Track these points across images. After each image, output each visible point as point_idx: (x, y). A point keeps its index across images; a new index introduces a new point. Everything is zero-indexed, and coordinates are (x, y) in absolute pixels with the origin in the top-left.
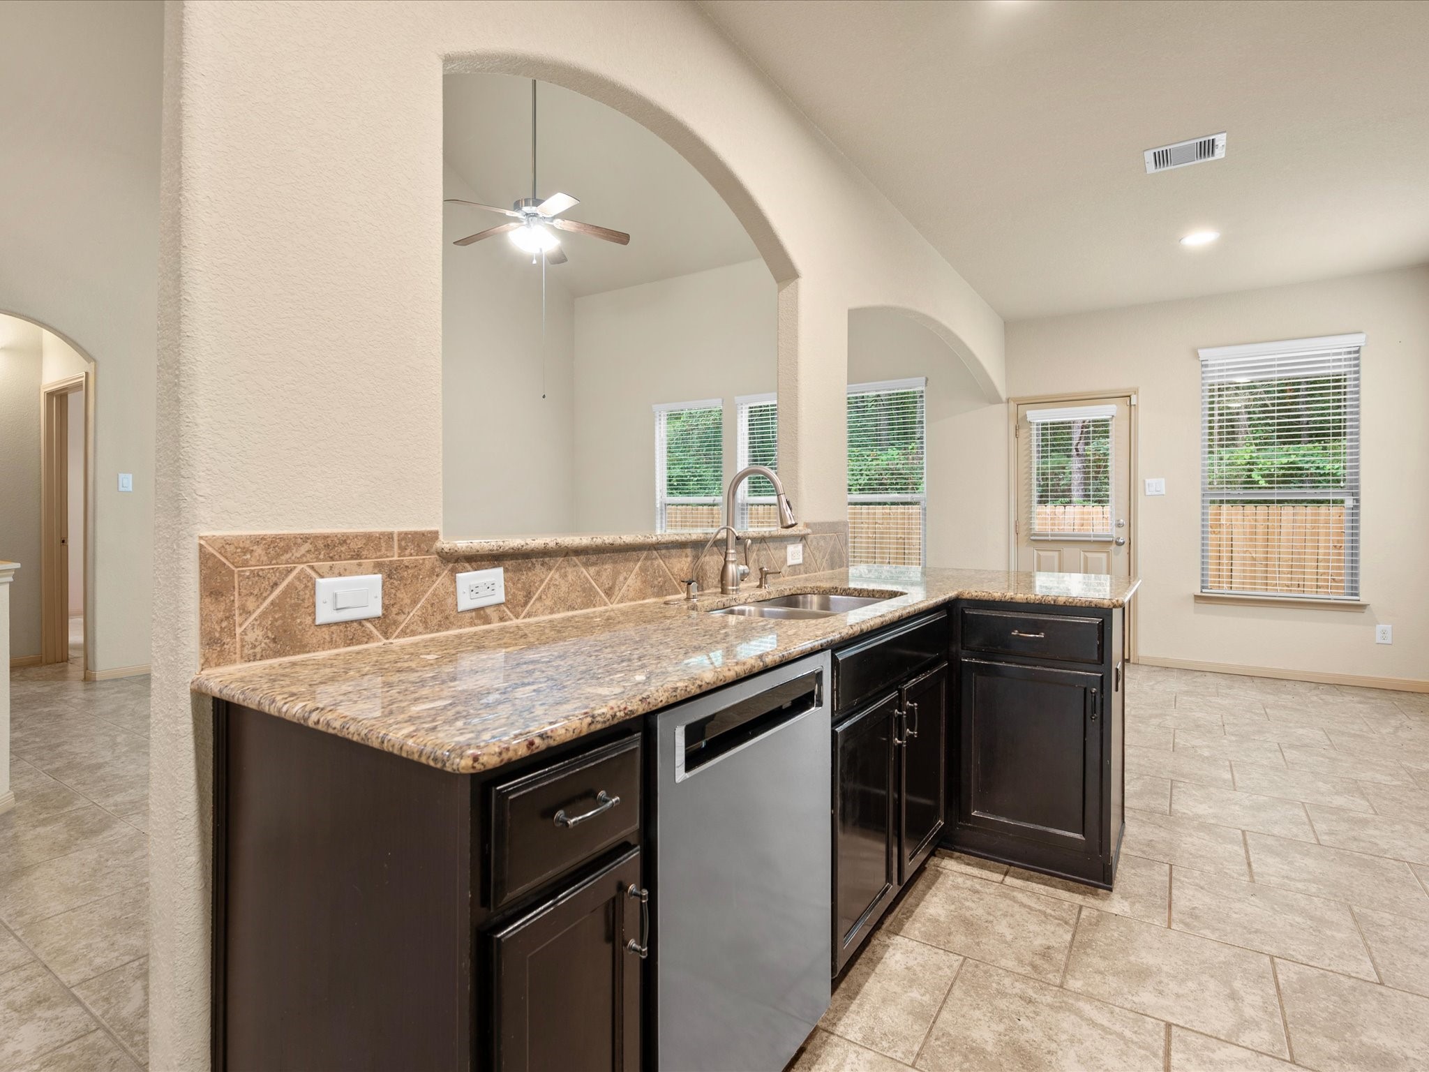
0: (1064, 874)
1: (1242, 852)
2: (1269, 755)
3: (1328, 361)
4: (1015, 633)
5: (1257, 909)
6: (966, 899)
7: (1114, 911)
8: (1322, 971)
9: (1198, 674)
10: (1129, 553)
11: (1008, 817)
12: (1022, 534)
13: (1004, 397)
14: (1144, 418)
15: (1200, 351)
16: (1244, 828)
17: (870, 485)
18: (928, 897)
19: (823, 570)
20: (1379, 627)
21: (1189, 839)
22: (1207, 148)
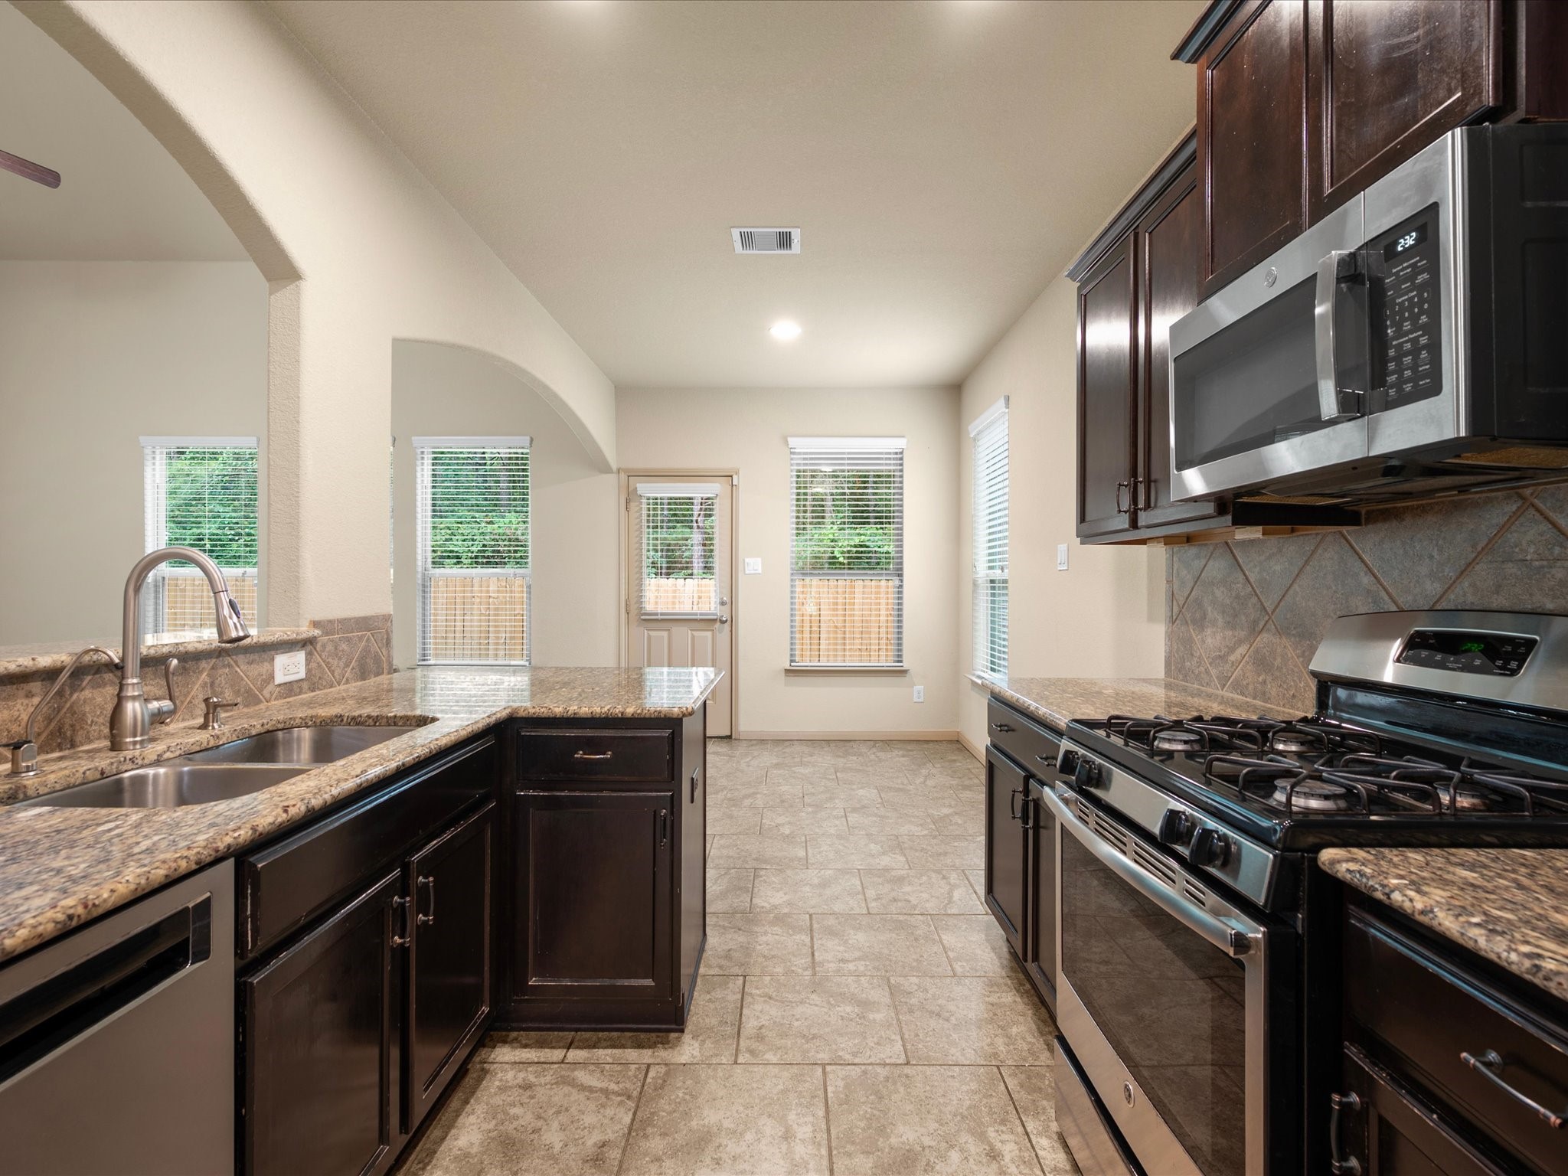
0: (634, 1026)
1: (808, 940)
2: (837, 822)
3: (882, 459)
4: (579, 755)
5: (816, 1008)
6: (513, 1105)
7: (683, 1059)
8: (863, 1067)
9: (787, 743)
10: (731, 631)
11: (571, 977)
12: (633, 611)
13: (614, 467)
14: (744, 499)
15: (789, 439)
16: (812, 911)
17: (484, 551)
18: (461, 1120)
19: (347, 682)
20: (917, 688)
21: (764, 939)
22: (785, 240)
